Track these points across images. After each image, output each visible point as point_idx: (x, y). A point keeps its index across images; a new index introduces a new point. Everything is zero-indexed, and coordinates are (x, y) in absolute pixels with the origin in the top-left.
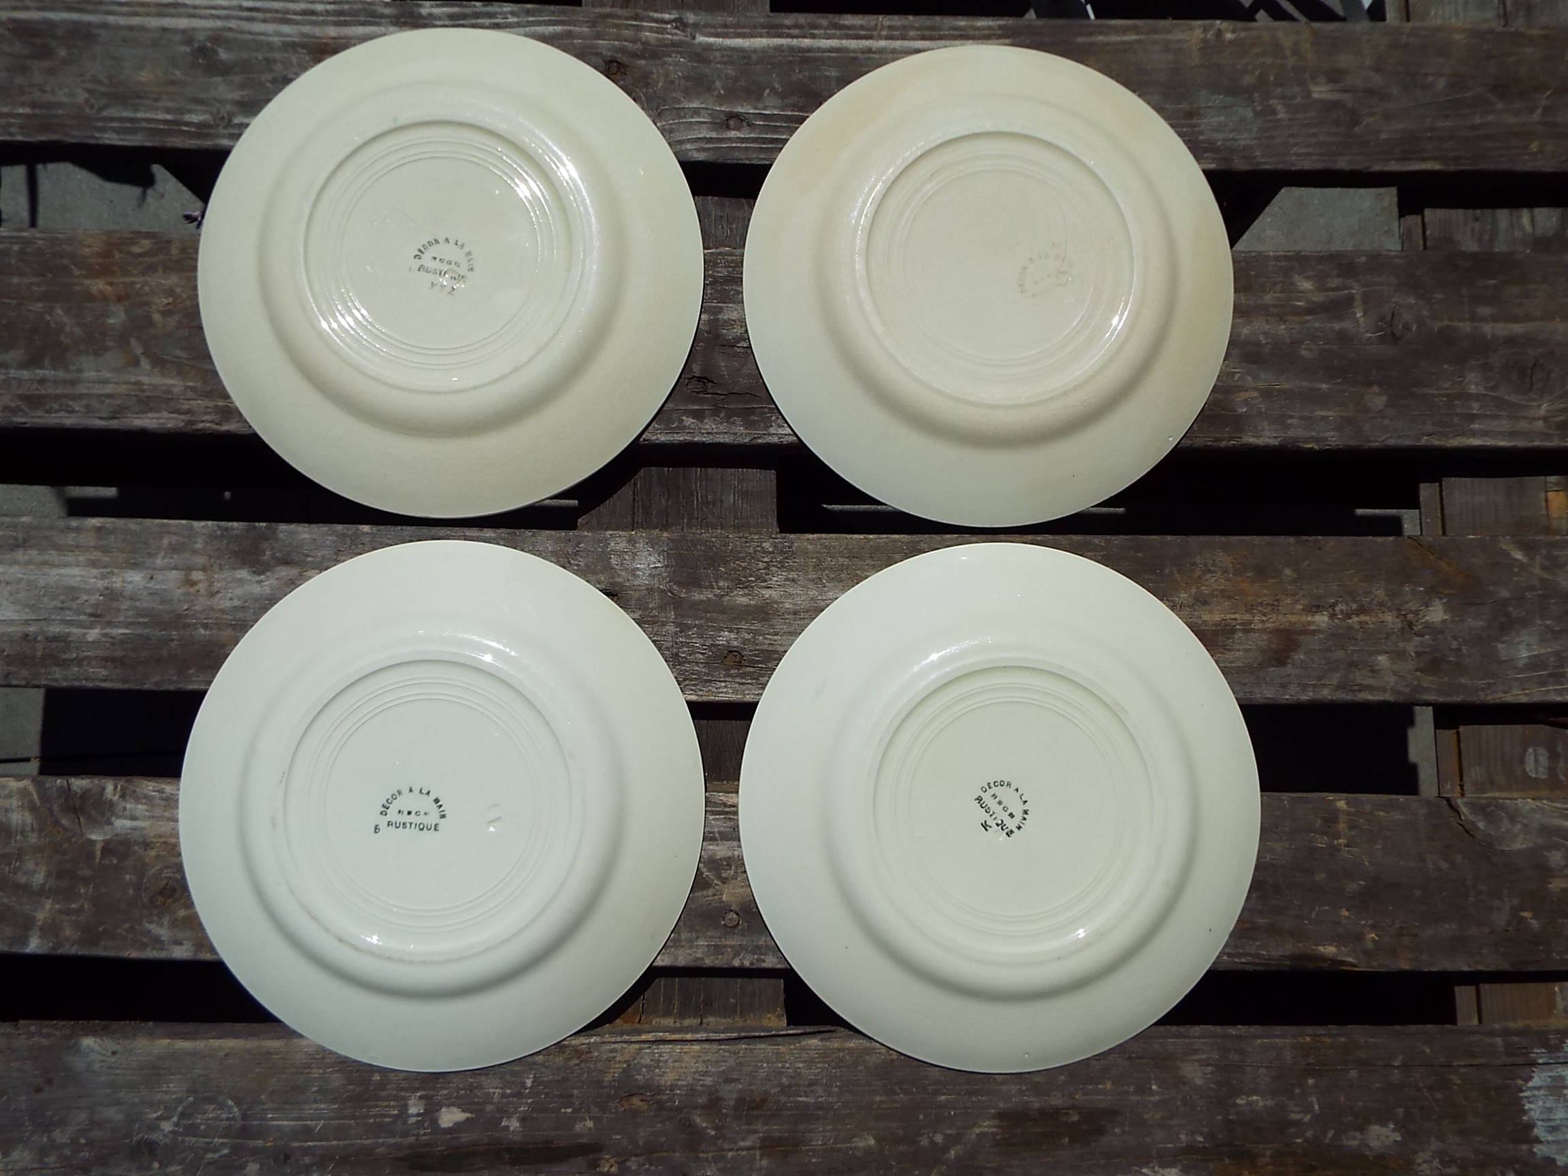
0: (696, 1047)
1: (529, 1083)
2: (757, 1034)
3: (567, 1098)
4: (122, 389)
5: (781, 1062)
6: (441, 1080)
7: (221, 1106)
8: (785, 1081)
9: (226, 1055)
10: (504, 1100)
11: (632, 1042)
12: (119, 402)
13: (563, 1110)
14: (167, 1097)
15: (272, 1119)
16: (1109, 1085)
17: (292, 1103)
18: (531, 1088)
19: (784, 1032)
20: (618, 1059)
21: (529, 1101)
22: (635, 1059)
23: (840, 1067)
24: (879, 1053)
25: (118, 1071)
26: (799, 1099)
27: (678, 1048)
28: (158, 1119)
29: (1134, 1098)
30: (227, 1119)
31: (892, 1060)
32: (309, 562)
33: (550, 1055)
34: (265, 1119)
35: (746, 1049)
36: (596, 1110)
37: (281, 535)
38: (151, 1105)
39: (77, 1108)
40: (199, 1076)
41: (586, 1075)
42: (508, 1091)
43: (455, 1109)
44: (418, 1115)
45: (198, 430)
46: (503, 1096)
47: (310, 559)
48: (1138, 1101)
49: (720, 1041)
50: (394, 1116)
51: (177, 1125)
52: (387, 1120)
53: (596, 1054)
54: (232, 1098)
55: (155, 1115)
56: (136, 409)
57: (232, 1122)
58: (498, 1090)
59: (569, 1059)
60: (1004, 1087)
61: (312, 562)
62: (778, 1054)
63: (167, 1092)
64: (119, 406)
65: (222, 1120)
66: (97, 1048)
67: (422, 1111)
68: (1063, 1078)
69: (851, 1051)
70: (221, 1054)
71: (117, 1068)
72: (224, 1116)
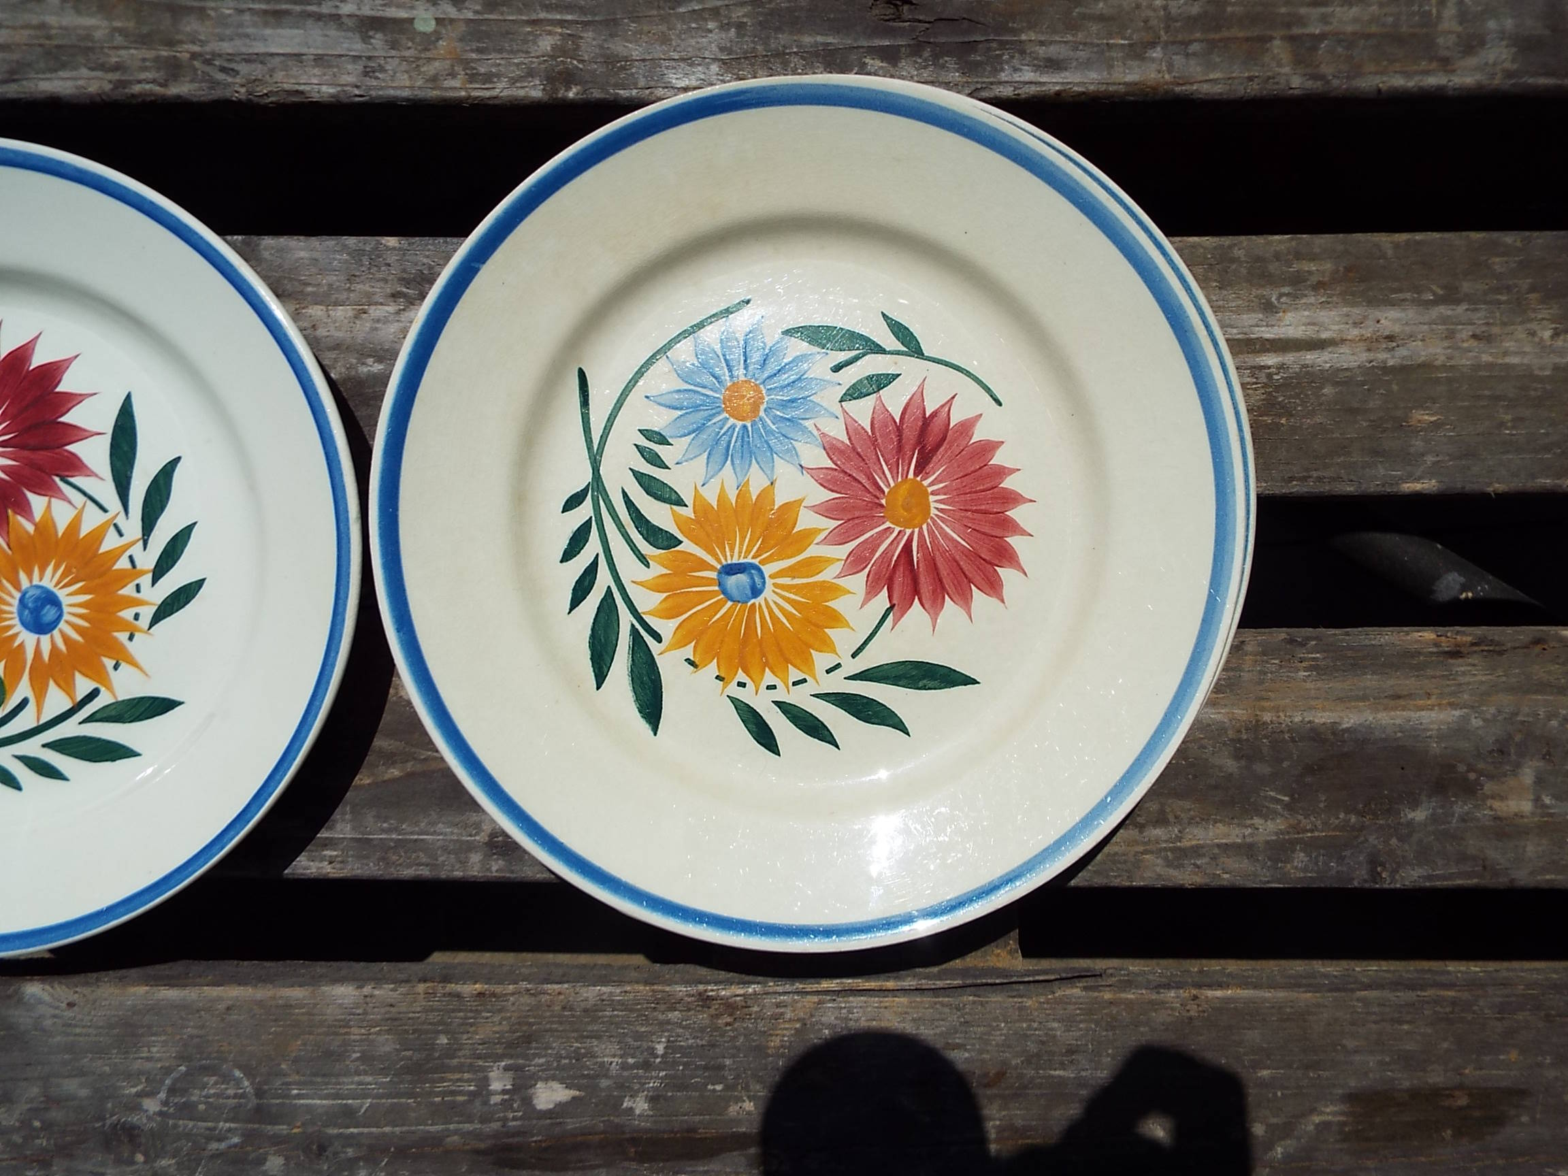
0: (903, 1000)
1: (660, 1049)
2: (989, 981)
3: (715, 1071)
4: (23, 36)
5: (1026, 1021)
6: (534, 1045)
7: (226, 1078)
8: (1032, 1047)
9: (228, 1009)
10: (626, 1074)
11: (808, 993)
12: (15, 56)
13: (710, 1087)
14: (148, 1065)
15: (299, 1096)
16: (1514, 1055)
17: (324, 1075)
18: (663, 1056)
19: (1031, 979)
20: (788, 1016)
21: (662, 1074)
22: (812, 1016)
23: (1113, 1028)
24: (1172, 1009)
25: (78, 1030)
26: (1052, 1072)
27: (875, 1001)
28: (140, 1095)
29: (1551, 1074)
30: (235, 1096)
31: (1191, 1018)
32: (308, 294)
33: (689, 1010)
34: (288, 1096)
35: (974, 1002)
36: (758, 1087)
37: (266, 254)
38: (129, 1076)
39: (26, 1079)
40: (192, 1037)
41: (742, 1039)
42: (631, 1061)
43: (556, 1085)
44: (504, 1092)
45: (133, 96)
46: (624, 1067)
47: (310, 289)
48: (1556, 1078)
49: (935, 991)
50: (470, 1093)
51: (165, 1103)
52: (460, 1098)
53: (756, 1009)
54: (240, 1068)
55: (134, 1090)
56: (42, 65)
57: (242, 1101)
58: (616, 1060)
59: (717, 1016)
60: (1357, 1058)
61: (313, 293)
62: (1021, 1009)
63: (148, 1059)
64: (18, 62)
65: (228, 1097)
66: (46, 998)
67: (509, 1087)
68: (1445, 1045)
69: (1129, 1004)
70: (221, 1007)
71: (76, 1026)
72: (231, 1092)
